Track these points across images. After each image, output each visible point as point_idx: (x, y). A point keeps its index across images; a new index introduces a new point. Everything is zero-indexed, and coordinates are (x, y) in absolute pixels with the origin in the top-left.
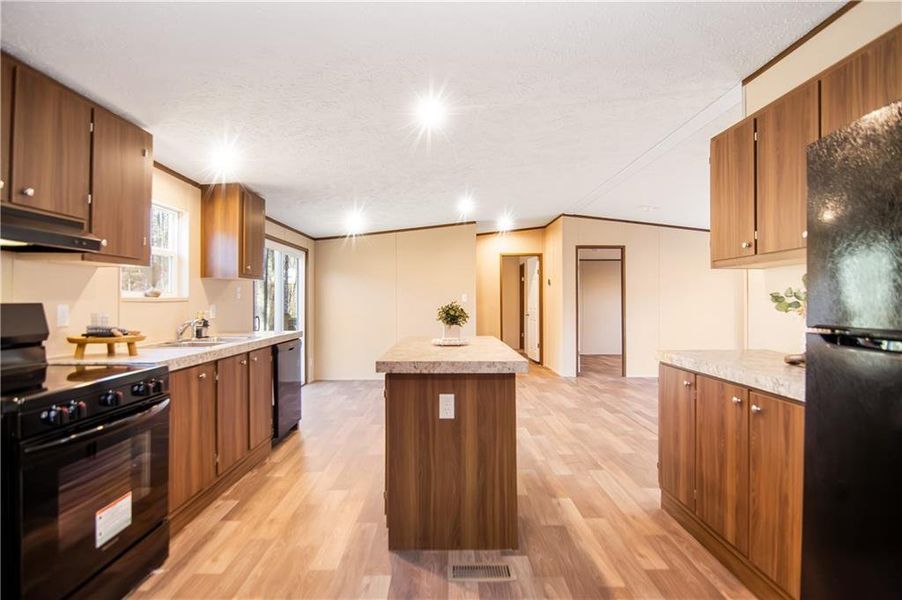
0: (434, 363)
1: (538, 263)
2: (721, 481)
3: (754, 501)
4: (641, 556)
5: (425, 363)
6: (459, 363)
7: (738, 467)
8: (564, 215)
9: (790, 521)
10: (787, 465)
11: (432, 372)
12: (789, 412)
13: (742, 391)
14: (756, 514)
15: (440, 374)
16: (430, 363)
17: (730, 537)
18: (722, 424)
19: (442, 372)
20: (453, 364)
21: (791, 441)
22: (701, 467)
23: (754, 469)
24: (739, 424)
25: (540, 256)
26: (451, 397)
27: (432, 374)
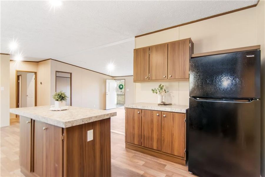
0: (90, 118)
1: (34, 76)
2: (151, 135)
3: (163, 137)
4: (137, 162)
5: (86, 118)
6: (98, 116)
7: (158, 130)
8: (51, 59)
9: (174, 139)
10: (173, 127)
11: (89, 122)
12: (174, 115)
13: (159, 112)
14: (164, 141)
15: (92, 122)
16: (88, 118)
17: (155, 148)
18: (152, 121)
19: (92, 121)
20: (96, 117)
21: (174, 121)
22: (144, 133)
23: (163, 130)
24: (158, 121)
25: (36, 73)
26: (92, 131)
27: (89, 123)
